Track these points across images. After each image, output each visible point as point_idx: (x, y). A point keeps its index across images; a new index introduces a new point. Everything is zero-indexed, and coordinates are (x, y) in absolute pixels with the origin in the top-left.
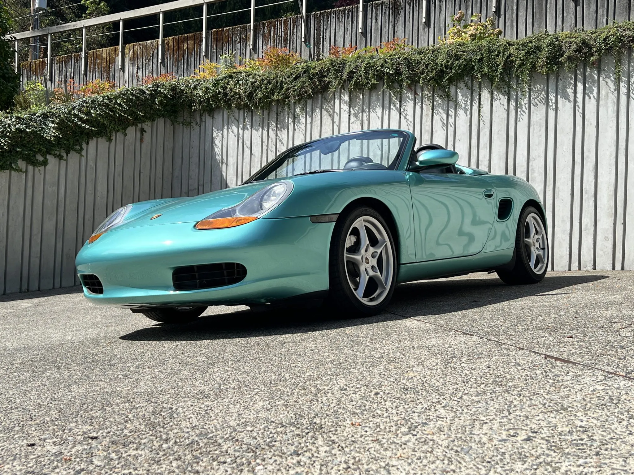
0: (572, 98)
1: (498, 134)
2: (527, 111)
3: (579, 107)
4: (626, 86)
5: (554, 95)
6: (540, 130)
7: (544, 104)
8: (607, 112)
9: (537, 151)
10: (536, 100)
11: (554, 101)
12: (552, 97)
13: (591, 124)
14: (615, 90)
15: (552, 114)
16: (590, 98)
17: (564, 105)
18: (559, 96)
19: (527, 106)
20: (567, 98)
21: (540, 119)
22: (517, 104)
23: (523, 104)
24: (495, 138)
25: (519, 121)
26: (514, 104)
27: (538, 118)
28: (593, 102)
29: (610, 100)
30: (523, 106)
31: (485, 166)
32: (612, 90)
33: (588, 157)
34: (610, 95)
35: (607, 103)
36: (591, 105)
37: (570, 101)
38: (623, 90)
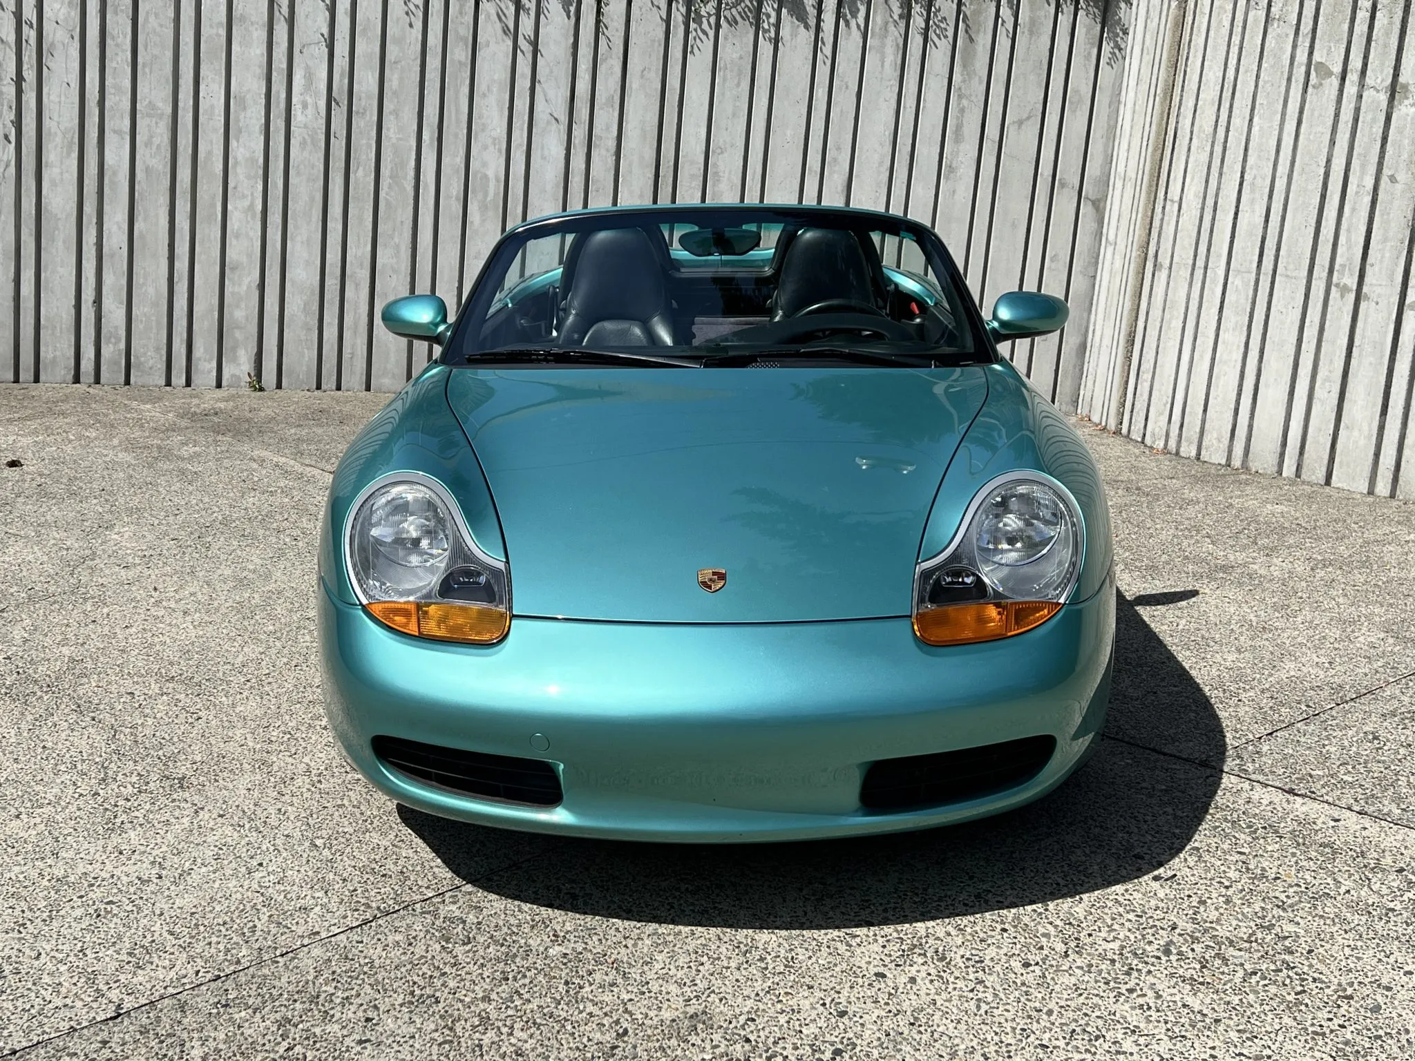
0: (812, 22)
1: (642, 76)
2: (711, 33)
3: (823, 43)
4: (925, 13)
5: (776, 6)
6: (738, 85)
7: (751, 24)
8: (883, 66)
9: (729, 133)
10: (734, 10)
11: (772, 20)
12: (770, 10)
13: (847, 87)
14: (901, 17)
15: (766, 49)
16: (847, 24)
17: (794, 35)
18: (784, 11)
19: (713, 20)
20: (801, 16)
21: (741, 58)
22: (689, 11)
23: (703, 13)
24: (635, 86)
25: (692, 52)
26: (683, 10)
27: (735, 56)
28: (856, 36)
29: (889, 42)
30: (704, 20)
31: (608, 150)
32: (896, 17)
33: (835, 160)
34: (891, 28)
35: (883, 45)
36: (850, 43)
37: (807, 27)
38: (918, 21)
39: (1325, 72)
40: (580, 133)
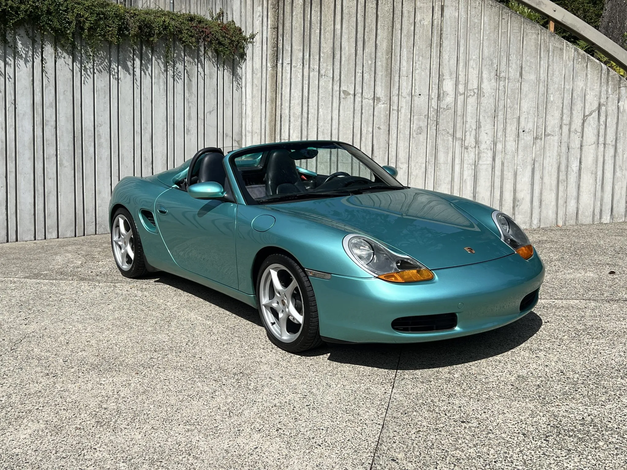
0: (131, 72)
1: (64, 94)
2: (92, 76)
3: (136, 80)
4: (173, 69)
5: (117, 65)
6: (105, 97)
7: (107, 72)
8: (160, 90)
9: (103, 118)
10: (100, 67)
11: (116, 71)
12: (114, 66)
13: (147, 99)
14: (164, 71)
15: (114, 82)
16: (145, 74)
17: (125, 77)
18: (120, 67)
19: (92, 70)
20: (127, 70)
21: (105, 86)
22: (81, 66)
23: (87, 67)
24: (61, 98)
25: (84, 83)
26: (79, 66)
27: (103, 85)
28: (148, 77)
29: (161, 80)
30: (88, 70)
31: (52, 126)
32: (163, 71)
33: (146, 128)
34: (161, 75)
35: (159, 82)
36: (147, 81)
37: (129, 74)
38: (170, 73)
39: (346, 93)
40: (38, 119)
